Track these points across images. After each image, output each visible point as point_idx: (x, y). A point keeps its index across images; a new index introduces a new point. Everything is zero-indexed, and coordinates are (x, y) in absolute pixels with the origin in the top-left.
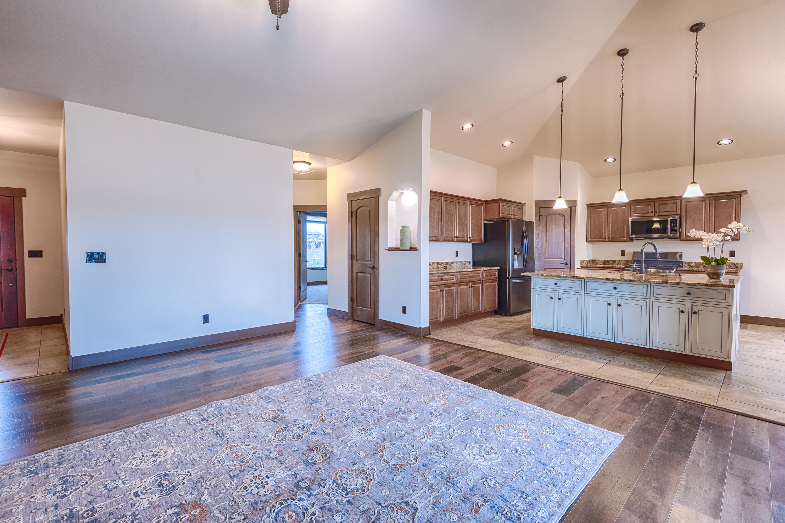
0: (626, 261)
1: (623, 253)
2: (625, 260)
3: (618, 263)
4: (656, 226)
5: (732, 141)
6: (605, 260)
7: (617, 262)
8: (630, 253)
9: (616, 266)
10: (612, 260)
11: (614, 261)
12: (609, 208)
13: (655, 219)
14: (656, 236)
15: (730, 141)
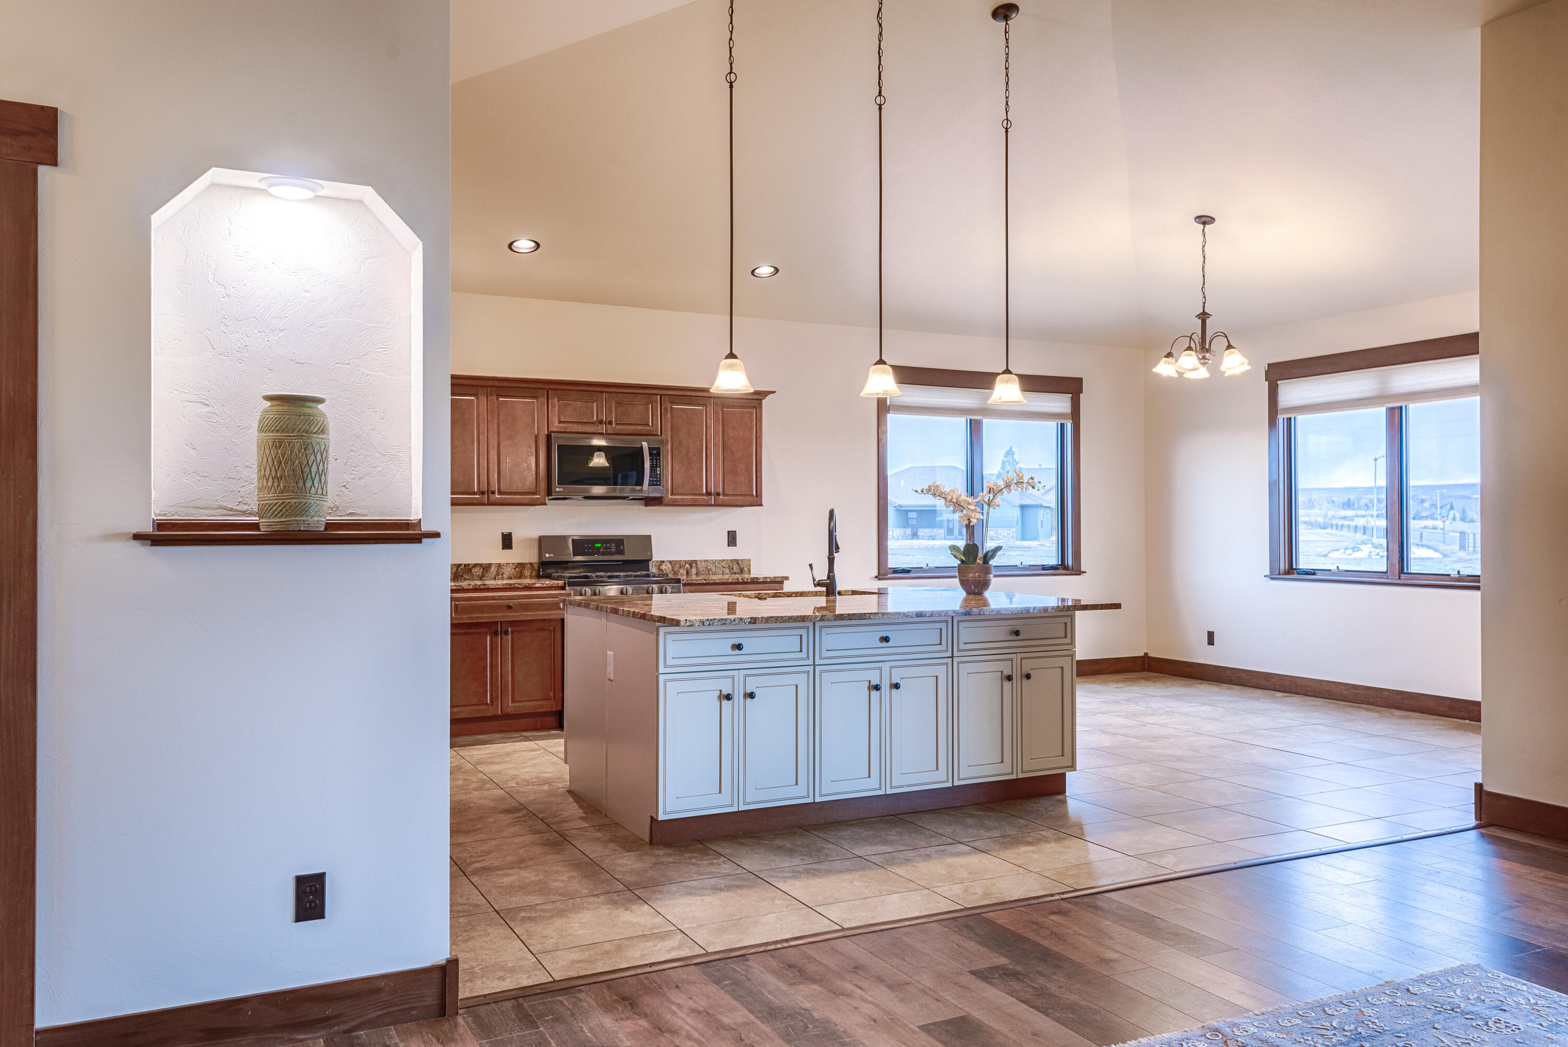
0: (520, 564)
1: (507, 541)
2: (516, 561)
3: (498, 574)
4: (599, 461)
5: (777, 270)
6: (459, 565)
7: (493, 570)
8: (532, 540)
9: (493, 582)
10: (481, 565)
11: (486, 568)
12: (491, 395)
13: (597, 442)
14: (598, 490)
15: (773, 269)
